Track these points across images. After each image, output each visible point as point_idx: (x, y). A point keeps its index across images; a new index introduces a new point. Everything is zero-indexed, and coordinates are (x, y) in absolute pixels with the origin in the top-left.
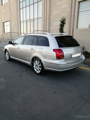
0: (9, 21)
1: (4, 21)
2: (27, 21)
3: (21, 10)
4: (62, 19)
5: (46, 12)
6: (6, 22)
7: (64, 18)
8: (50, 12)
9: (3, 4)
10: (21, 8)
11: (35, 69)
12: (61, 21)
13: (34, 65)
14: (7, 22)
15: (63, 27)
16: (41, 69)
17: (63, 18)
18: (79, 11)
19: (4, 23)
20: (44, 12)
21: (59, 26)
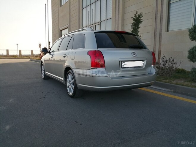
0: (67, 28)
1: (61, 29)
2: (91, 26)
3: (84, 10)
4: (135, 15)
5: (119, 9)
6: (64, 30)
7: (139, 13)
8: (124, 8)
9: (62, 4)
10: (83, 7)
11: (68, 89)
12: (135, 18)
13: (67, 81)
14: (66, 30)
15: (138, 28)
16: (73, 87)
17: (137, 13)
18: (171, 2)
19: (61, 31)
20: (115, 9)
21: (132, 26)
